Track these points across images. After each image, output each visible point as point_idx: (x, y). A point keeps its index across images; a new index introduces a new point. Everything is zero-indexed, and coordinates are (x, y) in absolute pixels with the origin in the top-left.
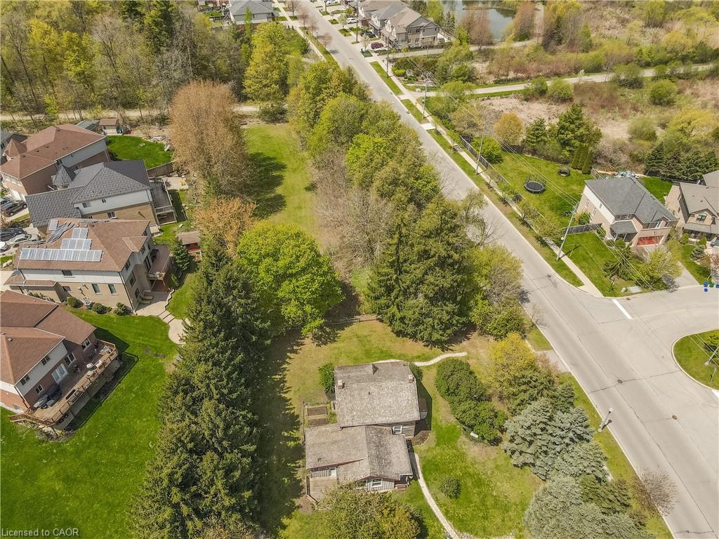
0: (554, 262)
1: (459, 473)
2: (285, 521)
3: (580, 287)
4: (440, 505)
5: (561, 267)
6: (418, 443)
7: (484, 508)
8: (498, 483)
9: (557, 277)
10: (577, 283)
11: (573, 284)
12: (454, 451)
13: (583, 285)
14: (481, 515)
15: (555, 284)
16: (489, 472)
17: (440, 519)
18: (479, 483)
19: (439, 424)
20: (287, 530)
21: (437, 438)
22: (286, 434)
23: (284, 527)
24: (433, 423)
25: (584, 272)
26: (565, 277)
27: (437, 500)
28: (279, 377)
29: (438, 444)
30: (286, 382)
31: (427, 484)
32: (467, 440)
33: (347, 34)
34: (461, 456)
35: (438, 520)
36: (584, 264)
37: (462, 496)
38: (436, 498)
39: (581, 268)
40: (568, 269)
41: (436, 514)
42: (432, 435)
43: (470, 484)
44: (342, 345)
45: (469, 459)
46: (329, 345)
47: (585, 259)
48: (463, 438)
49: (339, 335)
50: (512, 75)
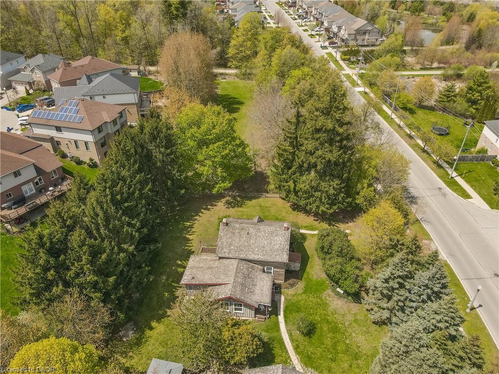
0: (447, 179)
1: (318, 318)
2: (154, 324)
3: (469, 200)
4: (292, 340)
5: (452, 184)
6: (286, 288)
7: (334, 351)
8: (354, 334)
9: (448, 190)
10: (467, 196)
11: (462, 197)
12: (319, 300)
13: (471, 198)
14: (330, 356)
15: (444, 195)
16: (347, 324)
17: (289, 351)
18: (335, 330)
19: (311, 277)
20: (153, 331)
21: (305, 287)
22: (180, 262)
23: (151, 328)
24: (305, 276)
25: (475, 190)
26: (455, 191)
27: (291, 335)
28: (190, 224)
29: (305, 292)
30: (193, 228)
31: (286, 321)
32: (332, 294)
33: (313, 37)
34: (325, 305)
35: (287, 352)
36: (476, 183)
37: (315, 337)
38: (291, 334)
39: (472, 186)
40: (459, 185)
41: (287, 346)
42: (301, 285)
43: (326, 329)
44: (246, 210)
45: (330, 309)
46: (236, 209)
47: (476, 180)
48: (329, 291)
49: (246, 203)
50: (435, 65)
